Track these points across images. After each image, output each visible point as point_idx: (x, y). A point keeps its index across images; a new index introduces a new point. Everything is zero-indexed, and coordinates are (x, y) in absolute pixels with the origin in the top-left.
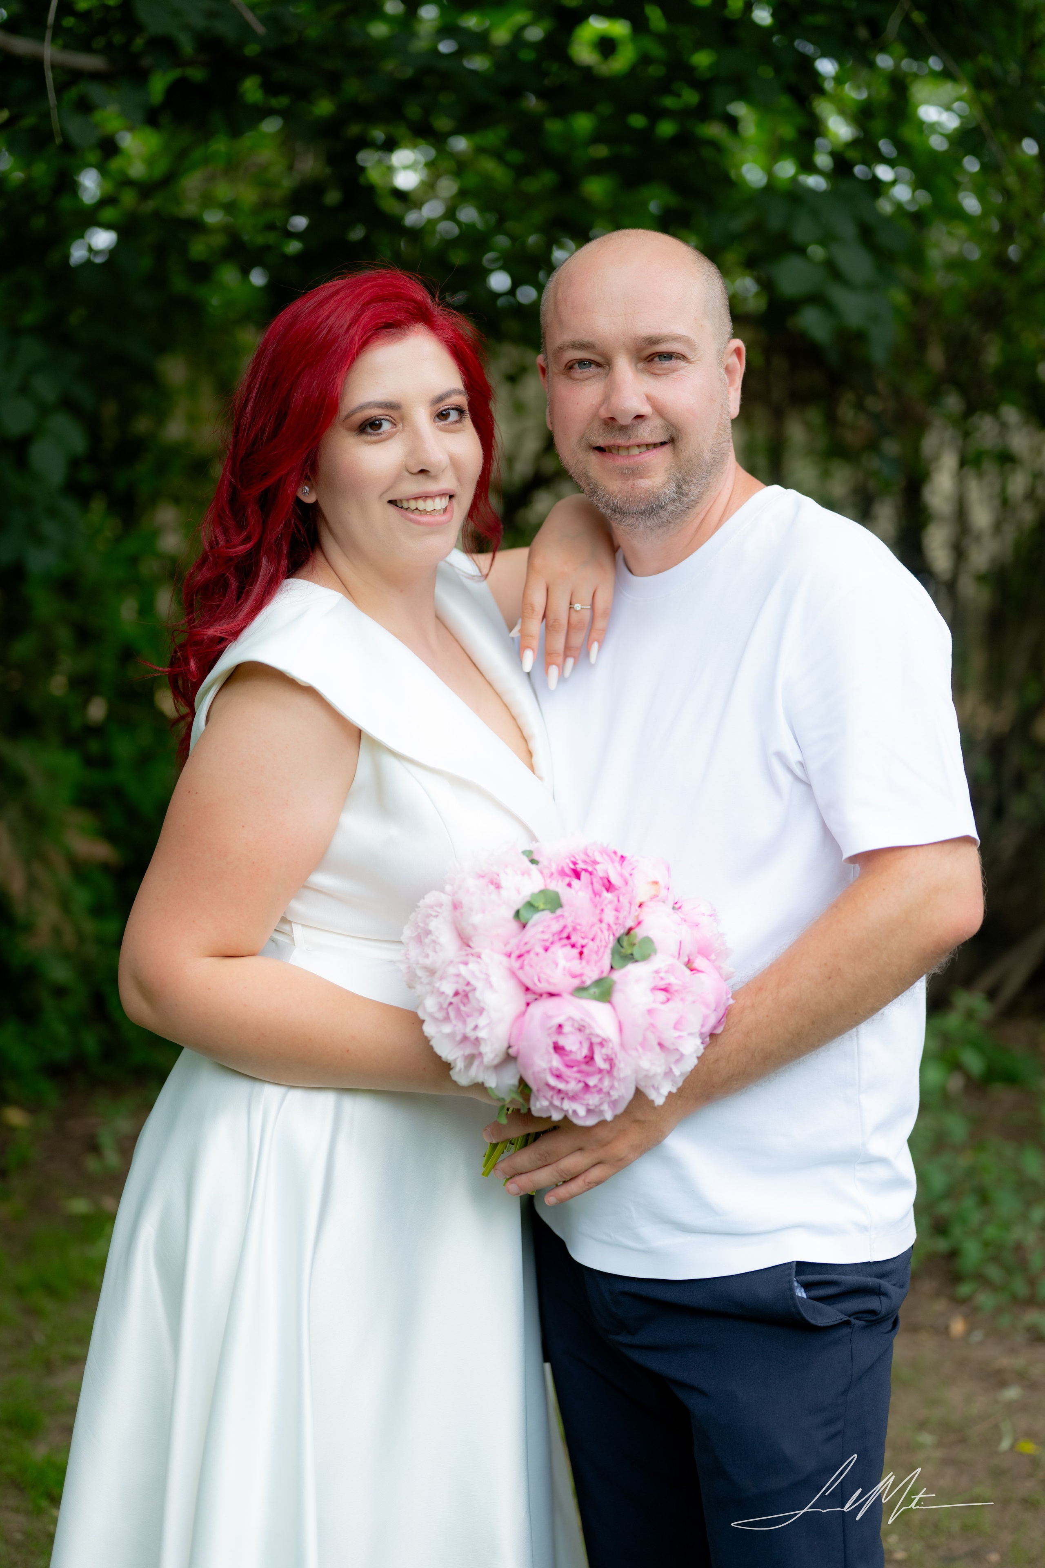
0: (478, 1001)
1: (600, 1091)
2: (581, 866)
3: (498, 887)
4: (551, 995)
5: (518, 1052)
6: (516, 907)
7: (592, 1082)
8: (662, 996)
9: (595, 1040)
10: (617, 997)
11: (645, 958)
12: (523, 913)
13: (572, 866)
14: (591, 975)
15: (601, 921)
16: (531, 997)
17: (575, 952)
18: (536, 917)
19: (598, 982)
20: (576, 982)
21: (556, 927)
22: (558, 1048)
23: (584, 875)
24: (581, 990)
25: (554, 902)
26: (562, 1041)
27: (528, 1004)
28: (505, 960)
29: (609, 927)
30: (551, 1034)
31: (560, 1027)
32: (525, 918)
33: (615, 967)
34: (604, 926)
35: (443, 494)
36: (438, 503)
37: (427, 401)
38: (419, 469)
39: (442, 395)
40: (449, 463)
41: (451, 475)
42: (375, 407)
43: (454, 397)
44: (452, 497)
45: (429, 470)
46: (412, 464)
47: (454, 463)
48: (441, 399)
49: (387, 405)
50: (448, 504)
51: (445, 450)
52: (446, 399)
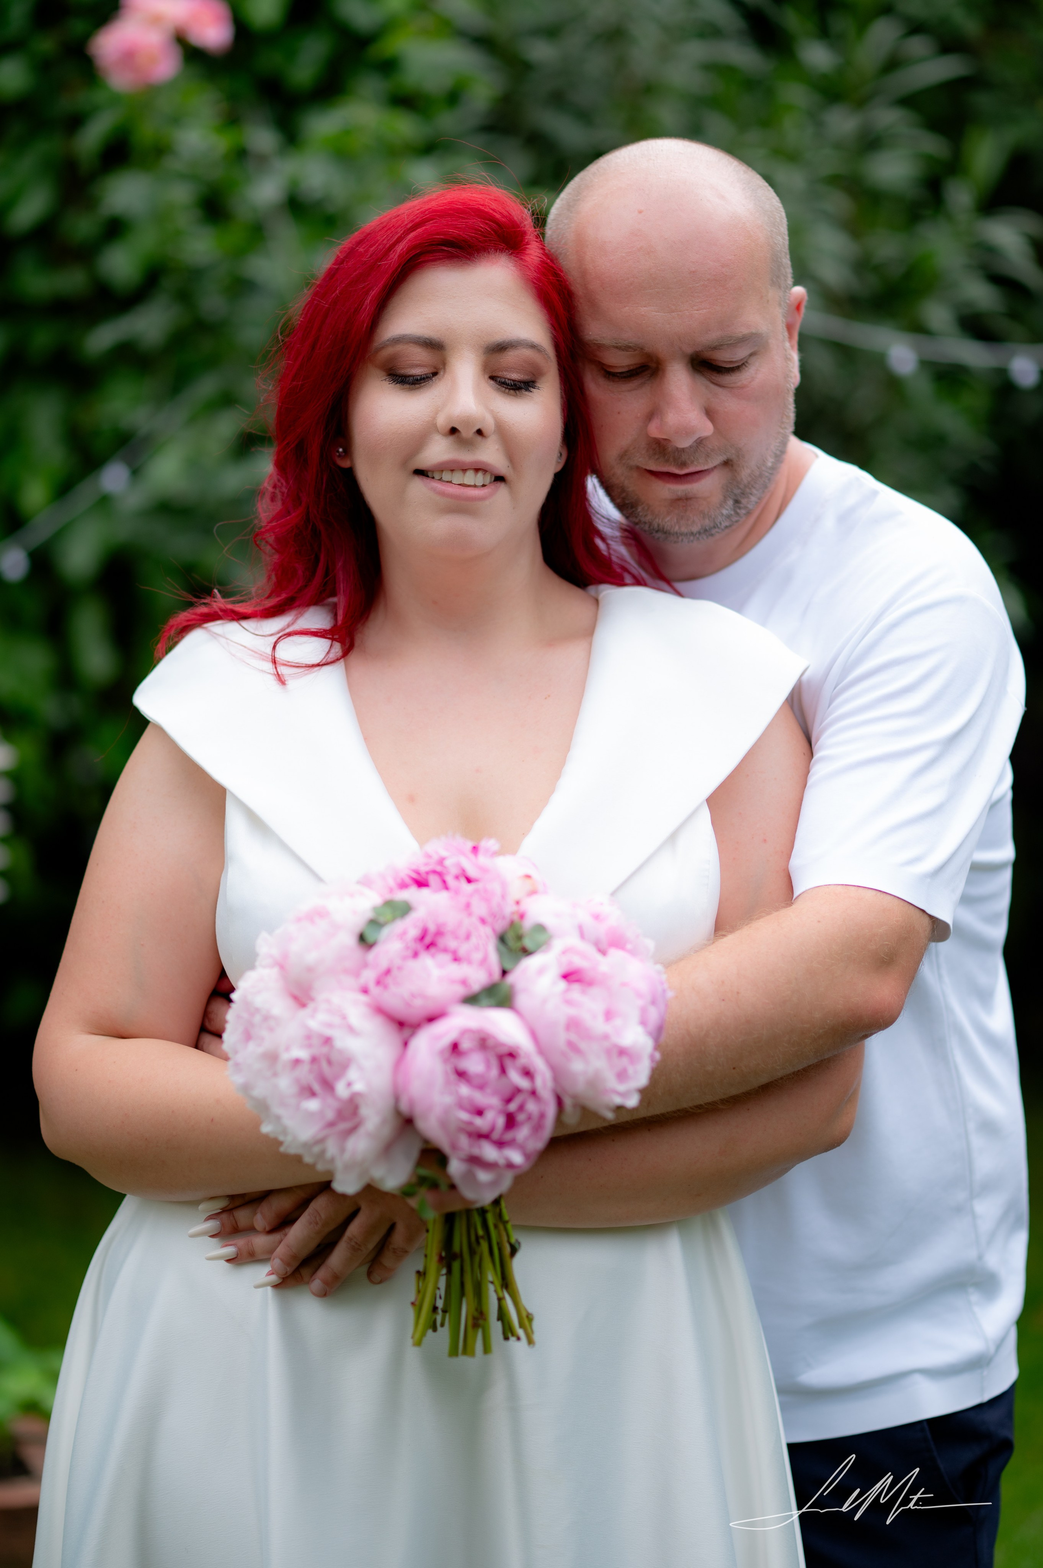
0: (343, 1055)
1: (529, 1119)
4: (431, 1018)
5: (412, 1103)
6: (357, 931)
9: (503, 1052)
10: (522, 1001)
11: (540, 946)
12: (368, 933)
13: (413, 876)
14: (478, 978)
15: (469, 916)
16: (405, 1030)
17: (447, 957)
18: (385, 931)
19: (491, 989)
20: (462, 991)
21: (414, 934)
22: (461, 1074)
24: (469, 1000)
25: (404, 910)
26: (462, 1064)
27: (406, 1041)
28: (361, 998)
29: (483, 921)
30: (446, 1061)
31: (455, 1047)
32: (370, 938)
33: (507, 966)
34: (475, 920)
35: (478, 469)
36: (470, 478)
37: (481, 347)
38: (449, 427)
39: (504, 342)
40: (495, 431)
41: (498, 449)
42: (410, 342)
43: (525, 350)
44: (500, 479)
45: (459, 429)
46: (442, 421)
47: (504, 434)
48: (500, 348)
49: (425, 342)
50: (490, 483)
51: (492, 412)
52: (511, 350)
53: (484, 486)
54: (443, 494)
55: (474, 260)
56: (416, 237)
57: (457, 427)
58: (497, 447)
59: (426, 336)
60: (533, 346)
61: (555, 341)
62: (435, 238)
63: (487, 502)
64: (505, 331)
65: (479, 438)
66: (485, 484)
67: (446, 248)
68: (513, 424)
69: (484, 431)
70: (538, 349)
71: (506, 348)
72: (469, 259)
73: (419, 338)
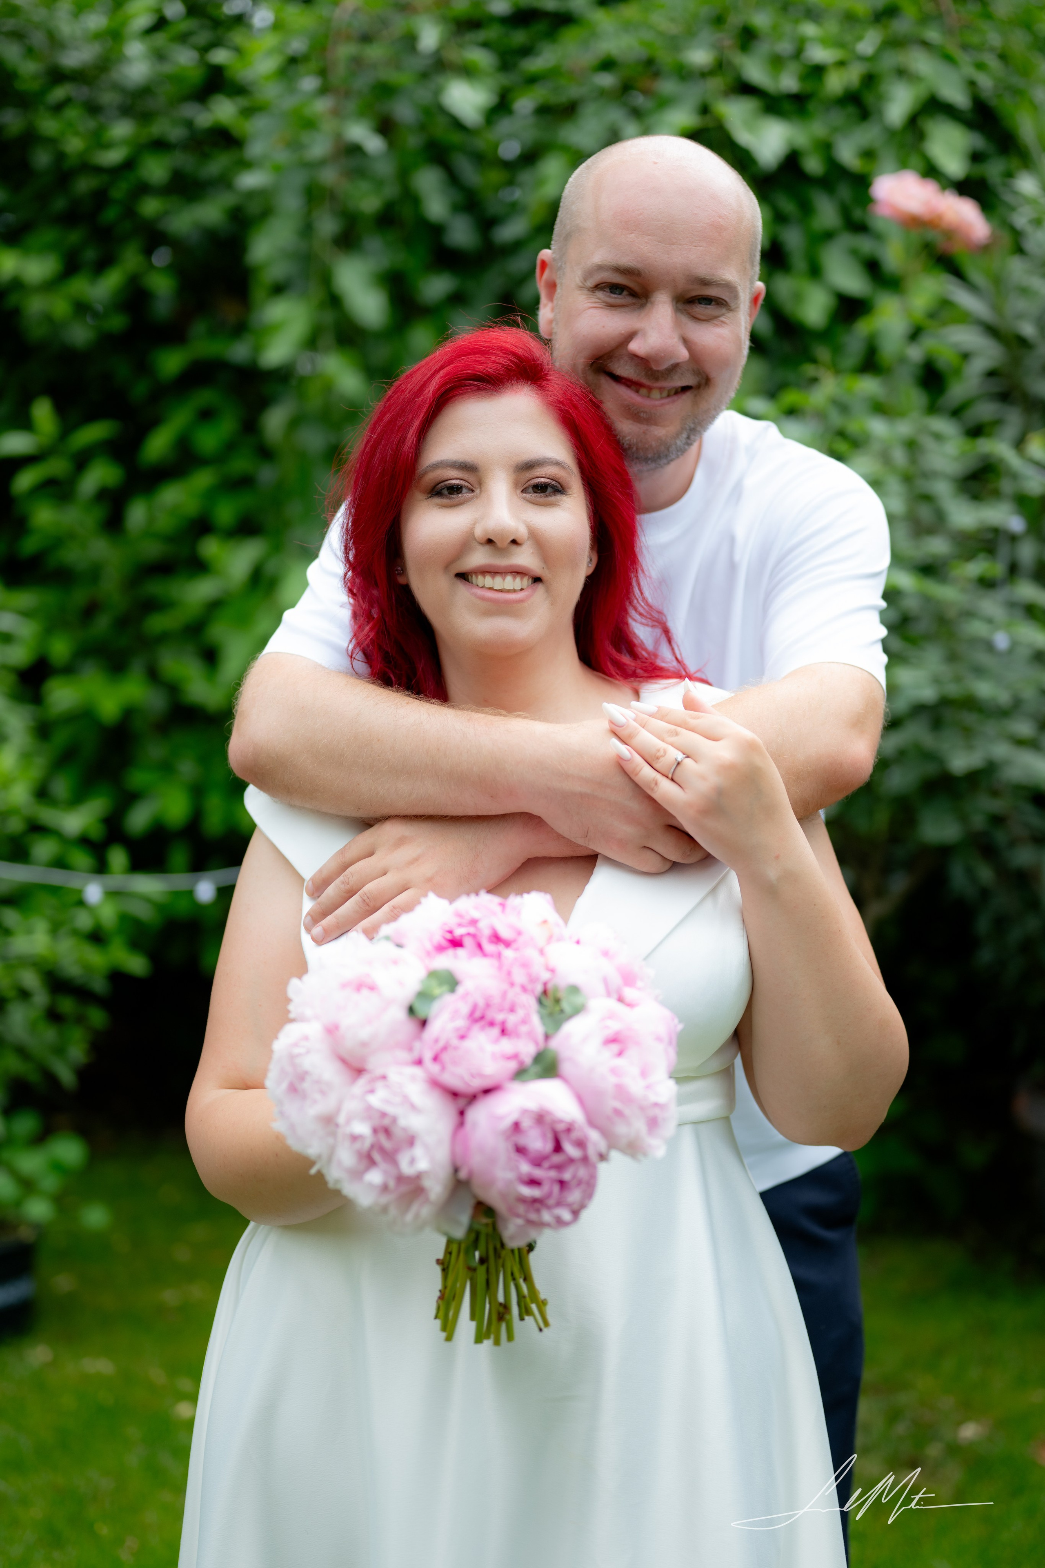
0: (404, 1130)
1: (580, 1183)
2: (459, 932)
3: (372, 988)
4: (487, 1091)
5: (471, 1174)
6: (406, 1004)
7: (567, 1176)
8: (615, 1048)
9: (560, 1127)
10: (566, 1068)
11: (578, 1010)
12: (418, 1008)
13: (449, 936)
14: (527, 1050)
15: (512, 984)
16: (462, 1102)
17: (496, 1031)
18: (435, 1007)
19: (539, 1058)
20: (513, 1065)
21: (465, 1009)
22: (520, 1150)
23: (467, 941)
24: (520, 1074)
25: (451, 982)
26: (523, 1141)
27: (462, 1113)
28: (417, 1071)
29: (524, 989)
30: (508, 1138)
31: (517, 1126)
32: (421, 1012)
33: (550, 1032)
34: (517, 989)
35: (518, 572)
36: (509, 582)
37: (511, 466)
38: (486, 539)
39: (531, 461)
40: (529, 538)
41: (532, 553)
42: (447, 466)
43: (550, 467)
44: (537, 580)
45: (495, 541)
46: (479, 532)
47: (538, 540)
48: (529, 466)
49: (461, 465)
50: (528, 586)
51: (525, 522)
52: (537, 467)
53: (522, 589)
54: (483, 599)
55: (499, 392)
56: (446, 375)
57: (493, 539)
58: (531, 551)
59: (461, 460)
60: (557, 464)
61: (578, 459)
62: (463, 374)
63: (526, 604)
64: (532, 451)
65: (514, 547)
66: (524, 588)
67: (474, 383)
68: (545, 530)
69: (519, 541)
70: (562, 466)
71: (534, 466)
72: (496, 391)
73: (455, 462)
